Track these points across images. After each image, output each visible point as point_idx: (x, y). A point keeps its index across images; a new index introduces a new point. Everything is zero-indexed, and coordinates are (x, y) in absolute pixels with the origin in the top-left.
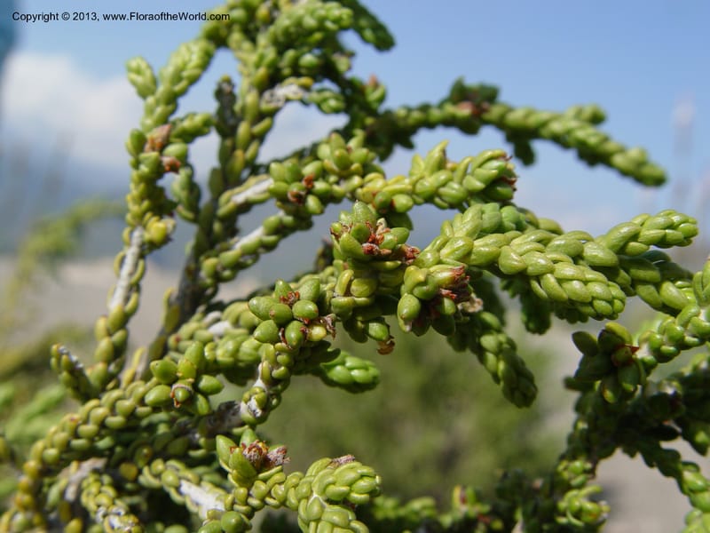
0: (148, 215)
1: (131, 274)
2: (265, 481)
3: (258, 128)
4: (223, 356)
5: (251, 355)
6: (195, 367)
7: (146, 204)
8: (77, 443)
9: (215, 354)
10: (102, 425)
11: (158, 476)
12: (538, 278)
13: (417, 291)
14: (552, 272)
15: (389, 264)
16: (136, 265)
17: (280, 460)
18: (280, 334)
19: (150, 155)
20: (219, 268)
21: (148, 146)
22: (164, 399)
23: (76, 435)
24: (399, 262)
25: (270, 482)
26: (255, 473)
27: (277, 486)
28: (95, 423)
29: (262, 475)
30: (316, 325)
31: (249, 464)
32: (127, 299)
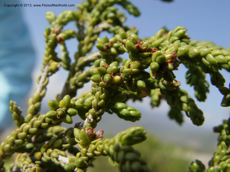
0: (51, 61)
1: (43, 82)
2: (94, 144)
3: (93, 39)
4: (78, 103)
5: (89, 103)
6: (67, 104)
7: (50, 56)
8: (17, 141)
9: (75, 103)
10: (28, 132)
11: (50, 155)
12: (205, 56)
13: (158, 59)
14: (210, 53)
15: (146, 53)
16: (45, 79)
17: (101, 135)
18: (102, 78)
19: (53, 35)
20: (77, 82)
21: (52, 32)
22: (53, 115)
23: (17, 138)
24: (150, 53)
25: (97, 144)
26: (90, 141)
27: (99, 145)
28: (25, 132)
29: (93, 142)
30: (116, 75)
31: (87, 136)
32: (41, 91)
